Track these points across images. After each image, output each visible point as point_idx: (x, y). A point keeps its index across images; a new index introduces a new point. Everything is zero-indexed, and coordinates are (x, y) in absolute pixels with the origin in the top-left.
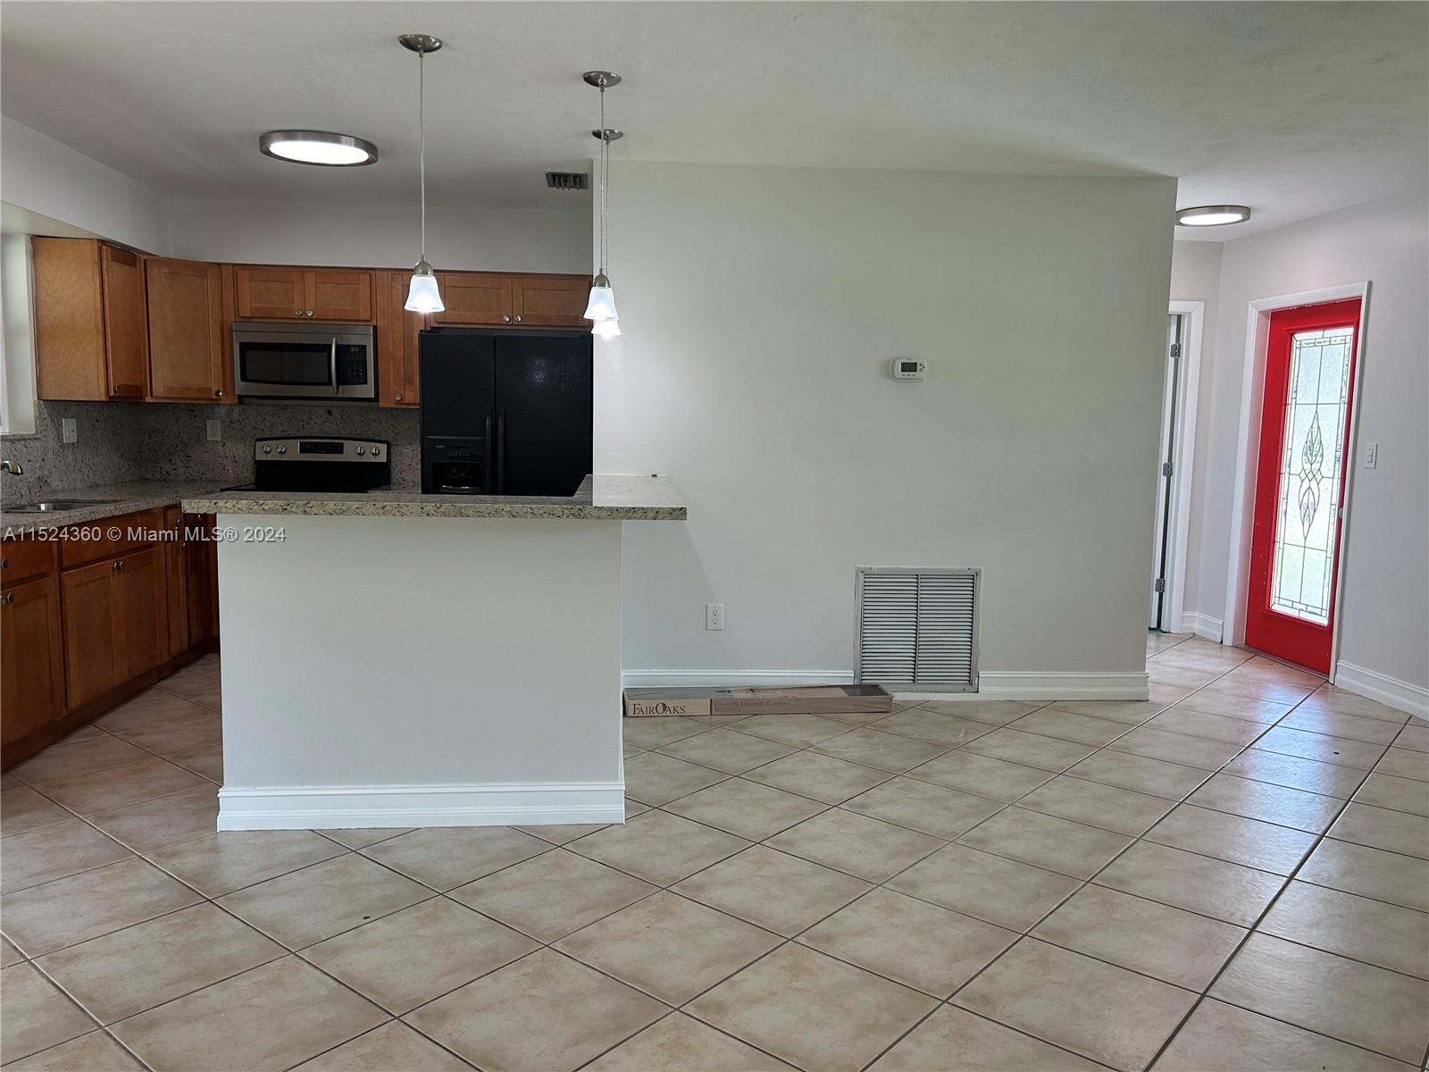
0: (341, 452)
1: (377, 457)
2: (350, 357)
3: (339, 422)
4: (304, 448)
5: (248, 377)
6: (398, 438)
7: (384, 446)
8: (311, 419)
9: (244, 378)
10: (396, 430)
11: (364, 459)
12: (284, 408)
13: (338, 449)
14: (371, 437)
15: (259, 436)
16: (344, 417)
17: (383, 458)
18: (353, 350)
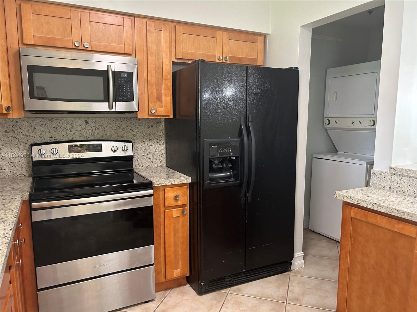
0: (101, 150)
1: (126, 152)
2: (121, 81)
3: (94, 128)
4: (71, 149)
5: (36, 95)
6: (135, 138)
7: (130, 145)
8: (73, 127)
9: (32, 96)
10: (134, 133)
11: (117, 154)
12: (51, 120)
13: (99, 148)
14: (117, 138)
15: (32, 142)
16: (97, 125)
17: (129, 153)
18: (123, 75)
